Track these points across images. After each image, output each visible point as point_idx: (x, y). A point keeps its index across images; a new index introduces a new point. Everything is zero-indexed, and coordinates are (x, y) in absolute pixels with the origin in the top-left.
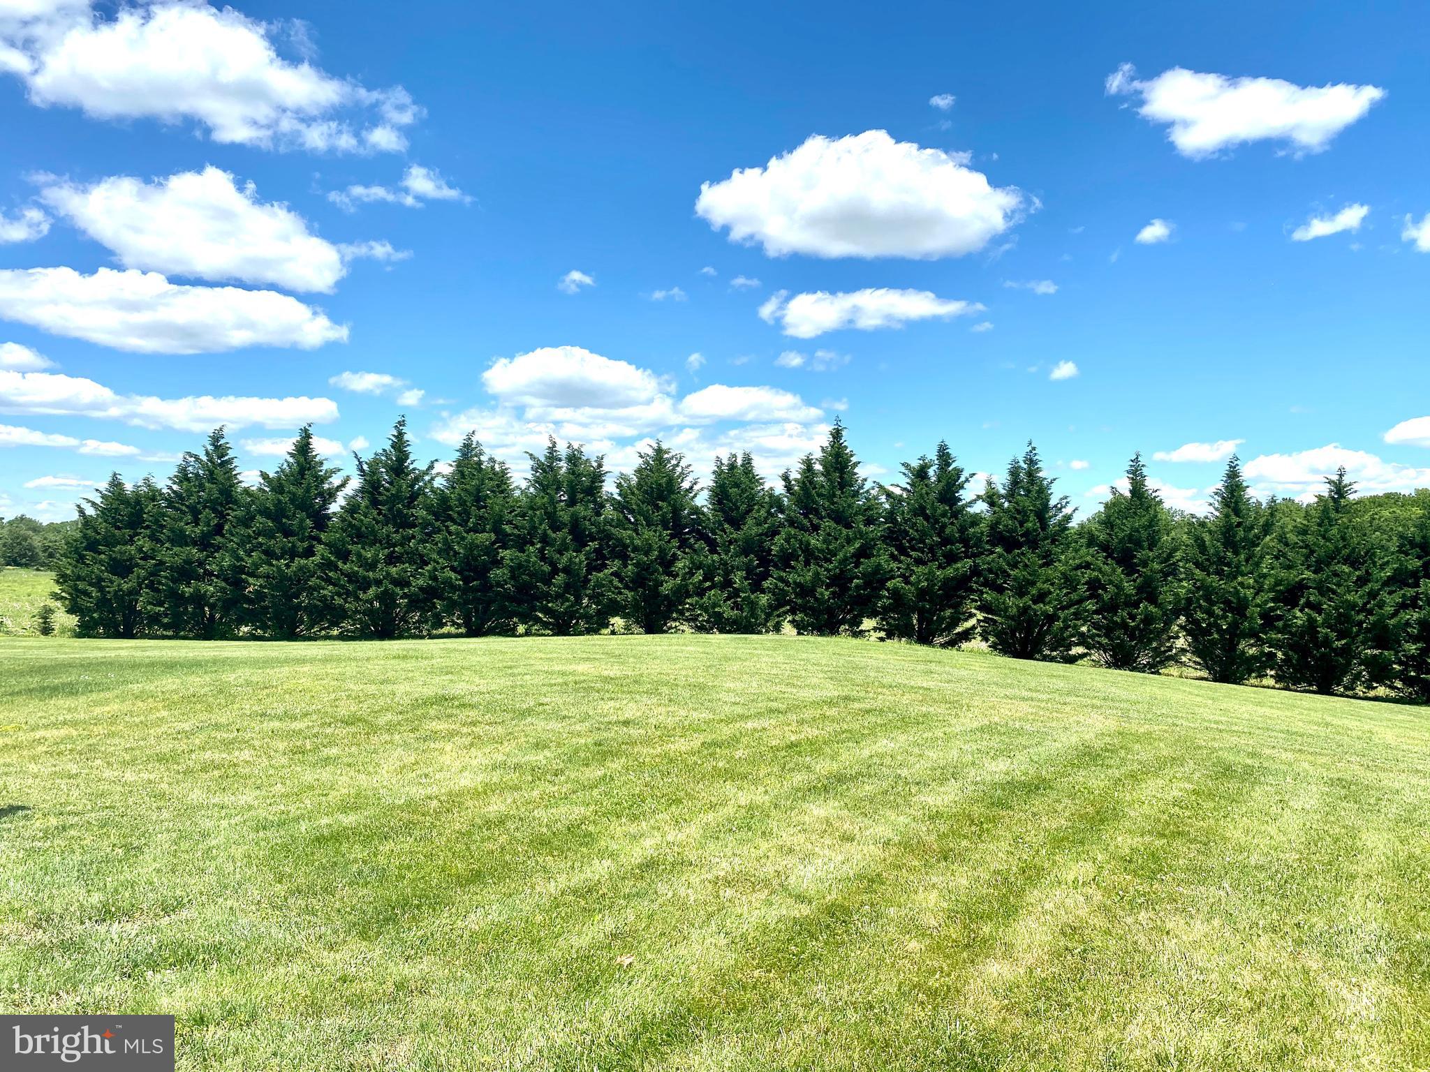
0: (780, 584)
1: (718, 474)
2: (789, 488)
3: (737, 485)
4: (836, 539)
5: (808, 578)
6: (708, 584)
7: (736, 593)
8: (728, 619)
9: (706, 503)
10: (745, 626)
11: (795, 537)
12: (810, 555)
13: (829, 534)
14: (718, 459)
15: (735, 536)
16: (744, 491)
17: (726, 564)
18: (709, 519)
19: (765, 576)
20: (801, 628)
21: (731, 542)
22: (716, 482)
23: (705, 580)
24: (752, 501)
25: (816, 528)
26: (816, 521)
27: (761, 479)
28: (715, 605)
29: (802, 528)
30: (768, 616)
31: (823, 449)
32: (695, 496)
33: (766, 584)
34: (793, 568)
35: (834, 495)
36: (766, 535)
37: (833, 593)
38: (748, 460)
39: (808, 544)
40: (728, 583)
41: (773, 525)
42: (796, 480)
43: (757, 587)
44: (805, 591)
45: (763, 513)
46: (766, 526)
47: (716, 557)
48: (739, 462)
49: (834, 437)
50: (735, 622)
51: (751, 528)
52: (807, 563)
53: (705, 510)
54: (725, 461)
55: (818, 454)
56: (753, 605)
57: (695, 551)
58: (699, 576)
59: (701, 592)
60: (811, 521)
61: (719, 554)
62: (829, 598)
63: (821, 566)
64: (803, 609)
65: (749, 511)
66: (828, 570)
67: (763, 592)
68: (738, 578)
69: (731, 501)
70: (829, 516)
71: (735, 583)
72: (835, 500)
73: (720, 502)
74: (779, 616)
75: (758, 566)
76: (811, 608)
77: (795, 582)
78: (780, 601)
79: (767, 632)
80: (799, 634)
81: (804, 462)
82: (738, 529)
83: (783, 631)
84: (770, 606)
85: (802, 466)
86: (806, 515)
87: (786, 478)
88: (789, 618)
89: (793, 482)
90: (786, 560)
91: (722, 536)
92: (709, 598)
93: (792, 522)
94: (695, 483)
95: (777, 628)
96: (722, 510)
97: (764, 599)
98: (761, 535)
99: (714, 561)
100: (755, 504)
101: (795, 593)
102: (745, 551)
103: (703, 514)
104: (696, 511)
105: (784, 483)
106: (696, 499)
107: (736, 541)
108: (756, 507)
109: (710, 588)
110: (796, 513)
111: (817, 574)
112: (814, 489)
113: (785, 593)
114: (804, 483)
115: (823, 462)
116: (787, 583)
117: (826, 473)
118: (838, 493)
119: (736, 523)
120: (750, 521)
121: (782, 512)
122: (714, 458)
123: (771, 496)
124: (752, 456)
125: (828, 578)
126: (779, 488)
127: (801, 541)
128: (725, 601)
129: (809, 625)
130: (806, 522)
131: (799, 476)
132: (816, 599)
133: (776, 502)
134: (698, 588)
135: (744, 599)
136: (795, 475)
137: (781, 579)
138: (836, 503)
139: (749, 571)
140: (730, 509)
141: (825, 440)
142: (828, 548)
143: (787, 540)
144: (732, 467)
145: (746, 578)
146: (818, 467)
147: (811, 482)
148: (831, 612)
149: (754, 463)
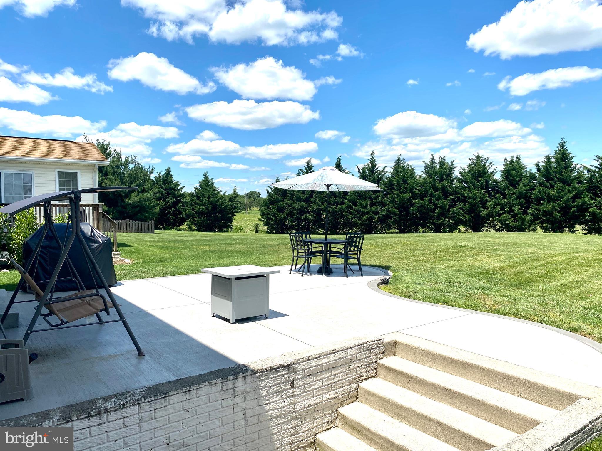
0: (536, 211)
1: (506, 165)
2: (538, 169)
3: (514, 170)
4: (564, 191)
5: (549, 208)
6: (502, 212)
7: (516, 215)
8: (512, 226)
9: (500, 178)
10: (520, 229)
11: (543, 191)
12: (550, 198)
13: (559, 189)
14: (506, 159)
15: (514, 191)
16: (518, 172)
17: (510, 203)
18: (502, 185)
19: (528, 208)
20: (545, 230)
21: (512, 194)
22: (505, 169)
23: (501, 210)
24: (521, 177)
25: (552, 187)
26: (552, 183)
27: (525, 166)
28: (506, 220)
29: (546, 187)
30: (530, 225)
31: (556, 151)
32: (494, 175)
33: (530, 211)
34: (542, 204)
35: (562, 172)
36: (528, 190)
37: (561, 214)
38: (519, 158)
39: (549, 193)
40: (511, 211)
41: (532, 186)
42: (543, 166)
43: (525, 213)
44: (547, 213)
45: (527, 181)
46: (529, 186)
47: (505, 200)
48: (515, 159)
49: (561, 146)
50: (515, 227)
51: (522, 187)
52: (549, 202)
53: (499, 180)
54: (509, 160)
55: (553, 154)
56: (523, 220)
57: (496, 198)
58: (498, 208)
59: (499, 215)
60: (550, 183)
61: (507, 199)
62: (560, 217)
63: (556, 203)
64: (547, 221)
65: (520, 181)
66: (558, 204)
67: (527, 214)
68: (516, 209)
69: (512, 176)
70: (559, 181)
71: (515, 211)
72: (563, 174)
73: (506, 177)
74: (535, 225)
75: (525, 204)
76: (551, 221)
77: (543, 210)
78: (536, 217)
79: (530, 231)
80: (544, 232)
81: (546, 158)
82: (516, 188)
83: (537, 231)
84: (531, 220)
85: (545, 160)
86: (547, 181)
87: (537, 165)
88: (540, 225)
89: (541, 167)
90: (539, 200)
91: (508, 191)
92: (503, 217)
93: (541, 184)
94: (495, 170)
95: (534, 230)
96: (507, 181)
97: (528, 217)
98: (526, 190)
99: (504, 202)
100: (523, 177)
101: (543, 214)
102: (519, 197)
103: (499, 182)
104: (496, 181)
105: (536, 168)
107: (514, 193)
108: (524, 179)
109: (504, 213)
110: (543, 180)
111: (554, 207)
112: (551, 169)
113: (539, 215)
114: (546, 167)
115: (556, 157)
116: (540, 211)
117: (558, 162)
118: (564, 171)
119: (515, 186)
120: (521, 185)
121: (535, 180)
122: (504, 159)
123: (530, 173)
124: (520, 156)
125: (559, 208)
126: (534, 171)
127: (545, 192)
128: (510, 218)
129: (550, 228)
130: (548, 184)
131: (544, 164)
132: (553, 217)
133: (533, 176)
134: (498, 213)
135: (519, 218)
136: (542, 164)
137: (536, 209)
138: (563, 175)
139: (521, 205)
140: (512, 180)
141: (556, 147)
142: (559, 195)
143: (539, 192)
144: (512, 161)
145: (520, 209)
146: (553, 160)
147: (550, 166)
148: (560, 222)
149: (521, 159)
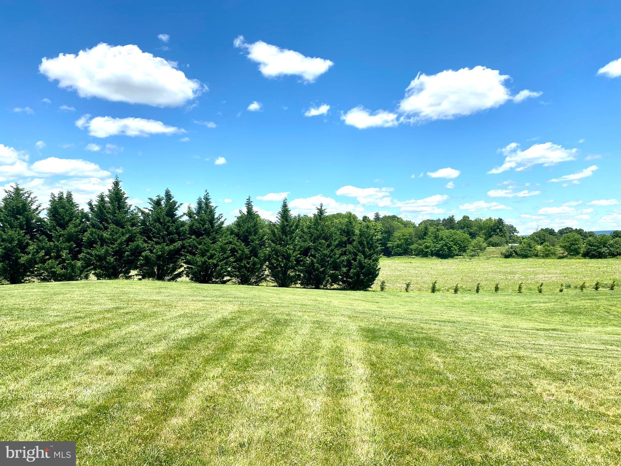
0: (88, 256)
1: (53, 201)
2: (92, 209)
3: (64, 208)
4: (117, 233)
5: (102, 252)
6: (47, 257)
7: (64, 261)
8: (59, 274)
9: (46, 216)
10: (70, 278)
11: (95, 233)
12: (103, 241)
13: (113, 231)
14: (52, 194)
15: (62, 233)
16: (67, 210)
17: (57, 247)
18: (47, 224)
19: (80, 252)
20: (99, 276)
21: (60, 236)
22: (51, 206)
23: (46, 255)
24: (72, 216)
25: (106, 228)
26: (106, 225)
27: (77, 204)
28: (51, 268)
29: (100, 229)
30: (81, 272)
31: (109, 191)
32: (39, 213)
33: (80, 256)
34: (94, 248)
35: (115, 213)
36: (80, 232)
37: (116, 259)
38: (70, 195)
39: (102, 236)
40: (58, 256)
41: (83, 227)
42: (95, 205)
43: (75, 257)
44: (100, 258)
45: (78, 221)
46: (80, 227)
47: (52, 243)
48: (65, 196)
49: (115, 185)
50: (63, 275)
51: (71, 229)
52: (102, 245)
53: (45, 220)
54: (57, 195)
55: (107, 193)
56: (73, 267)
57: (40, 241)
58: (42, 253)
59: (43, 261)
60: (103, 225)
61: (54, 242)
62: (114, 262)
63: (109, 247)
64: (101, 267)
65: (70, 220)
66: (112, 248)
67: (79, 260)
68: (64, 254)
69: (60, 215)
70: (113, 222)
71: (63, 256)
72: (116, 215)
73: (54, 216)
74: (87, 271)
75: (76, 247)
76: (105, 267)
77: (96, 255)
78: (88, 265)
79: (81, 279)
80: (98, 279)
81: (99, 197)
82: (64, 229)
83: (90, 279)
84: (82, 267)
85: (99, 199)
86: (101, 222)
87: (90, 204)
88: (93, 272)
89: (94, 206)
90: (91, 244)
91: (55, 233)
92: (48, 264)
93: (94, 226)
94: (40, 206)
95: (87, 277)
96: (55, 220)
97: (79, 264)
98: (77, 232)
99: (50, 245)
100: (73, 217)
101: (96, 259)
102: (68, 240)
103: (44, 222)
104: (40, 220)
105: (89, 207)
106: (40, 214)
107: (63, 235)
108: (74, 218)
109: (49, 259)
110: (96, 221)
111: (107, 250)
112: (105, 209)
113: (91, 260)
114: (99, 207)
115: (110, 197)
116: (92, 255)
117: (111, 202)
118: (117, 211)
119: (63, 226)
120: (71, 225)
121: (88, 221)
122: (50, 194)
123: (82, 213)
124: (72, 193)
125: (112, 252)
126: (87, 209)
127: (98, 235)
128: (57, 265)
129: (103, 275)
130: (101, 225)
131: (97, 204)
132: (107, 262)
133: (85, 216)
134: (42, 259)
135: (68, 264)
136: (95, 203)
137: (88, 253)
138: (116, 216)
139: (71, 250)
140: (61, 220)
141: (110, 186)
142: (112, 238)
143: (91, 234)
144: (61, 198)
145: (69, 254)
146: (107, 199)
147: (103, 206)
148: (114, 268)
149: (73, 197)
